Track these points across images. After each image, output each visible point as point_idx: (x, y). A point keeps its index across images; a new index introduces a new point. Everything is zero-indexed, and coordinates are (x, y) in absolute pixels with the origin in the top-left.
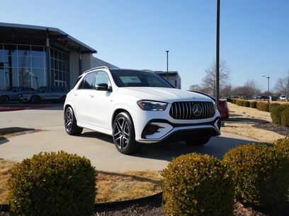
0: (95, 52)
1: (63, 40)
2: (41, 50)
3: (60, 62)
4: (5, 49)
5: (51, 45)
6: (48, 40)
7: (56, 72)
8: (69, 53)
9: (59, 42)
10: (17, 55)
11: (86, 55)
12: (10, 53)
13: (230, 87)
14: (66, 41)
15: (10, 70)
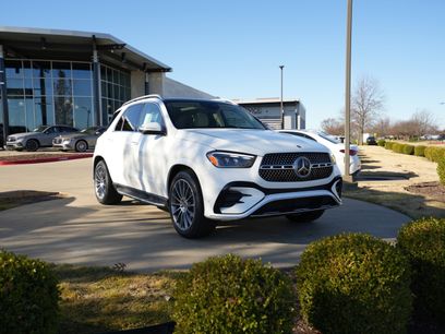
0: (169, 70)
1: (119, 52)
2: (86, 68)
3: (116, 87)
4: (34, 67)
5: (100, 60)
6: (95, 53)
7: (110, 102)
8: (128, 72)
9: (114, 56)
10: (52, 77)
11: (154, 75)
12: (42, 75)
13: (387, 122)
14: (123, 54)
15: (43, 100)
